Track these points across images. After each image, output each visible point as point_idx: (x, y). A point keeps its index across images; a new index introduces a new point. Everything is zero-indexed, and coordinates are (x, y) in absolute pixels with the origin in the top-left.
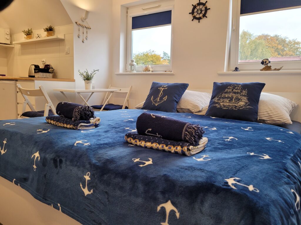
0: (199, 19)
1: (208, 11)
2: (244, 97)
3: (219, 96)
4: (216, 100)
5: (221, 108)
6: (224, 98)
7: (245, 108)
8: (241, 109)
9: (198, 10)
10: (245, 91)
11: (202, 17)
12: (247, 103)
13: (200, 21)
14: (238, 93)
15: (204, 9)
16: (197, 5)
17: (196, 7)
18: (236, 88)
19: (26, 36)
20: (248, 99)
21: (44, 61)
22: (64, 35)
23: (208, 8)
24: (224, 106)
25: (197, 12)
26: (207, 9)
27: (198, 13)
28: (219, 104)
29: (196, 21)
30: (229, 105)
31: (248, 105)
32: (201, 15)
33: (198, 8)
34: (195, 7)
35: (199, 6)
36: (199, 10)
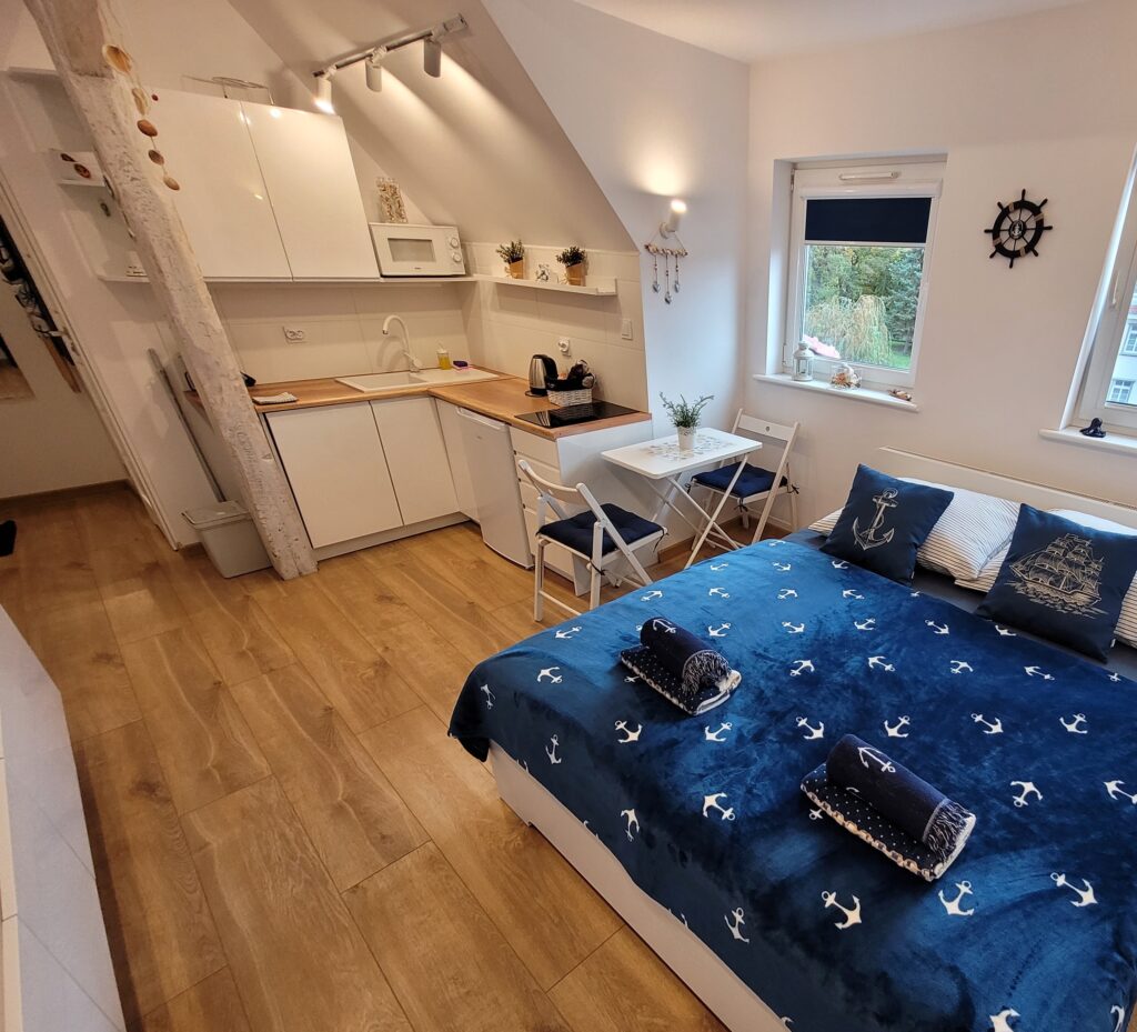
0: (1013, 255)
1: (1046, 234)
2: (1089, 581)
3: (1028, 562)
4: (1017, 569)
5: (1025, 598)
6: (1040, 570)
7: (1087, 613)
8: (1076, 612)
9: (1012, 228)
10: (1096, 563)
11: (1023, 252)
12: (1094, 599)
13: (1016, 261)
14: (1077, 566)
15: (1034, 226)
16: (1012, 209)
17: (1009, 212)
18: (1076, 548)
19: (507, 265)
20: (1101, 589)
21: (563, 346)
22: (616, 280)
23: (1046, 225)
24: (1036, 595)
25: (1009, 230)
26: (1041, 228)
27: (1011, 236)
28: (1025, 585)
29: (1003, 261)
30: (1048, 595)
31: (1094, 606)
32: (1021, 245)
33: (1015, 216)
34: (1005, 213)
35: (1019, 211)
36: (1017, 227)
